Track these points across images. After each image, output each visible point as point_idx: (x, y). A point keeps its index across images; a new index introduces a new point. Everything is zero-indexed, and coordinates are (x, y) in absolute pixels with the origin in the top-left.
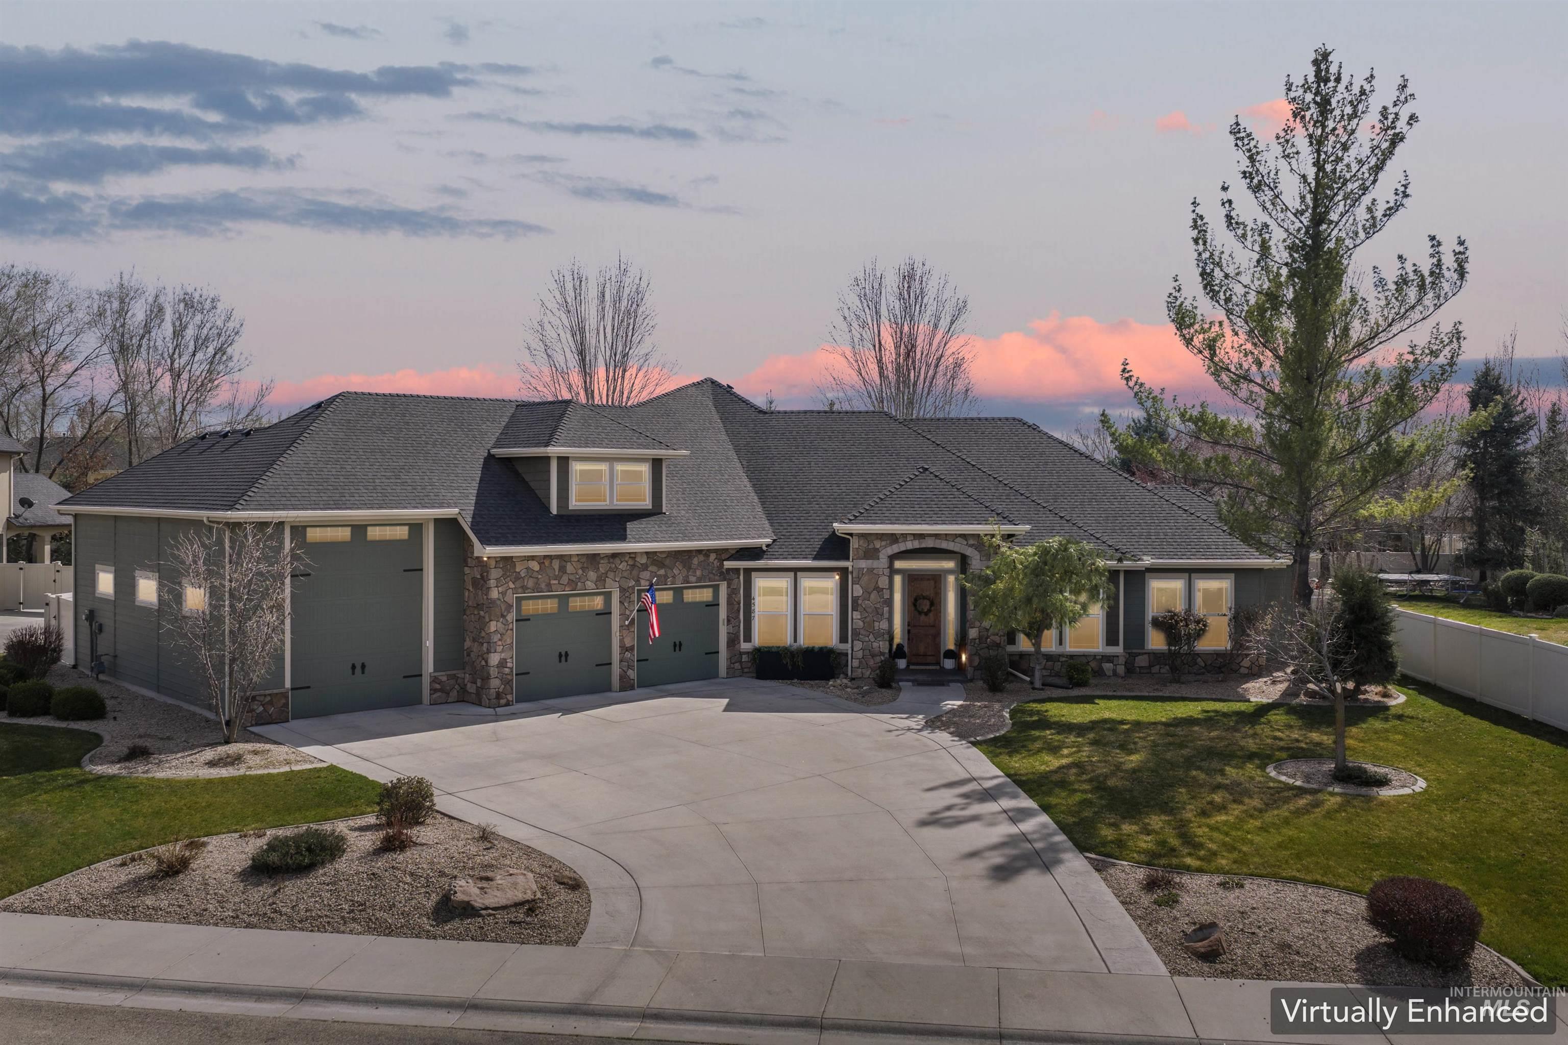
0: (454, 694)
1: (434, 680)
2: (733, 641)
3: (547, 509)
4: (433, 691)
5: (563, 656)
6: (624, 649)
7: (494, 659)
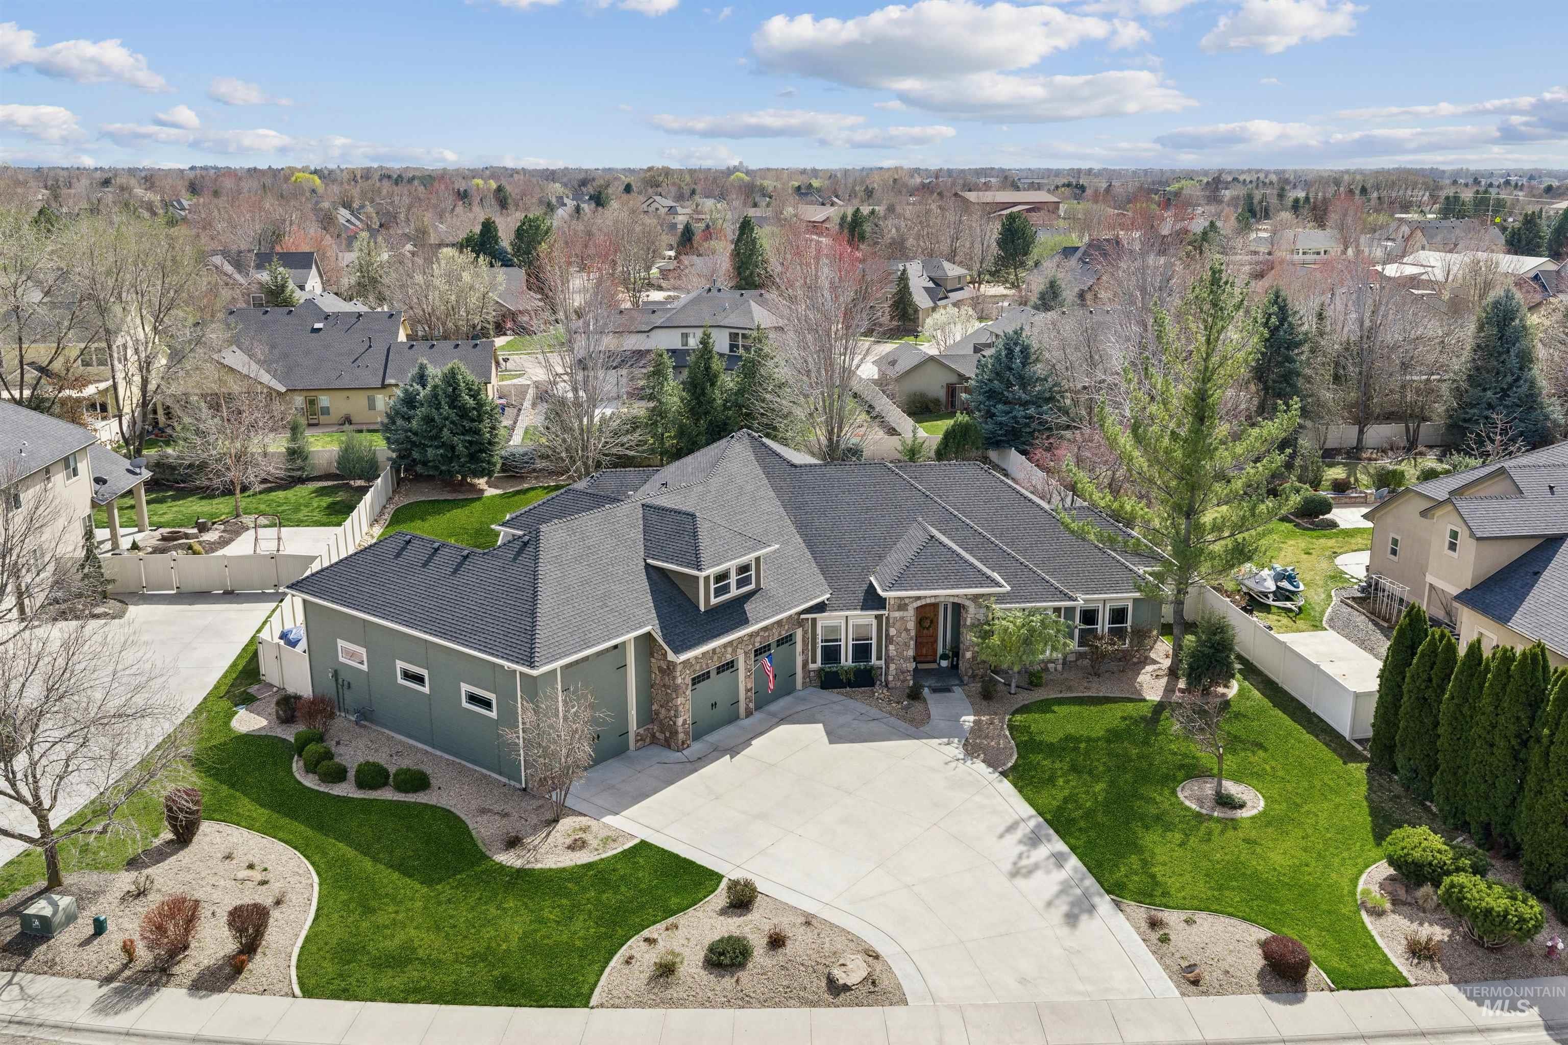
0: (648, 740)
1: (637, 735)
2: (805, 664)
3: (697, 608)
4: (637, 741)
5: (714, 705)
6: (748, 690)
7: (680, 721)
